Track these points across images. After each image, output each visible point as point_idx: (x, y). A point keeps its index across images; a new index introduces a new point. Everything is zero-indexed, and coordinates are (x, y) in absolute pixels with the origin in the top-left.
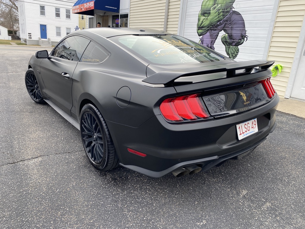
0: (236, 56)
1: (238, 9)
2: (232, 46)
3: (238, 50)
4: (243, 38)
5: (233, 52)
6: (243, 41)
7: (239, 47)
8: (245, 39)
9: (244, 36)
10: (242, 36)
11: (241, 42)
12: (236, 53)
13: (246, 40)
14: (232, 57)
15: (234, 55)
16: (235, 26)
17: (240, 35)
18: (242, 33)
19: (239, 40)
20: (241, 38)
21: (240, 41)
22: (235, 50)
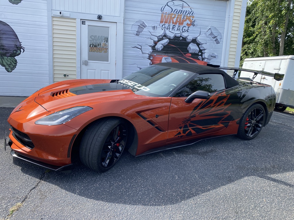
0: (15, 67)
1: (3, 19)
2: (7, 57)
3: (16, 61)
4: (18, 49)
5: (9, 63)
6: (19, 52)
8: (22, 50)
10: (17, 47)
11: (17, 53)
12: (14, 65)
13: (24, 52)
14: (10, 68)
15: (12, 66)
16: (4, 36)
17: (14, 45)
18: (16, 44)
21: (15, 52)
22: (11, 61)
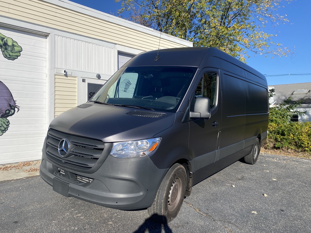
0: (6, 129)
3: (8, 122)
4: (12, 109)
7: (8, 118)
9: (13, 106)
11: (11, 113)
15: (3, 128)
17: (7, 105)
18: (10, 103)
19: (7, 111)
20: (9, 108)
